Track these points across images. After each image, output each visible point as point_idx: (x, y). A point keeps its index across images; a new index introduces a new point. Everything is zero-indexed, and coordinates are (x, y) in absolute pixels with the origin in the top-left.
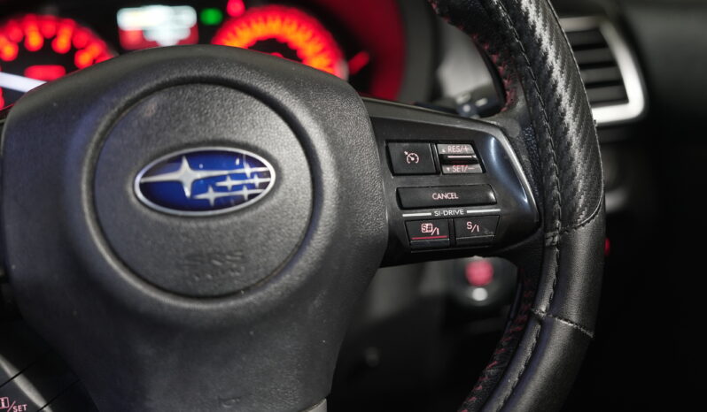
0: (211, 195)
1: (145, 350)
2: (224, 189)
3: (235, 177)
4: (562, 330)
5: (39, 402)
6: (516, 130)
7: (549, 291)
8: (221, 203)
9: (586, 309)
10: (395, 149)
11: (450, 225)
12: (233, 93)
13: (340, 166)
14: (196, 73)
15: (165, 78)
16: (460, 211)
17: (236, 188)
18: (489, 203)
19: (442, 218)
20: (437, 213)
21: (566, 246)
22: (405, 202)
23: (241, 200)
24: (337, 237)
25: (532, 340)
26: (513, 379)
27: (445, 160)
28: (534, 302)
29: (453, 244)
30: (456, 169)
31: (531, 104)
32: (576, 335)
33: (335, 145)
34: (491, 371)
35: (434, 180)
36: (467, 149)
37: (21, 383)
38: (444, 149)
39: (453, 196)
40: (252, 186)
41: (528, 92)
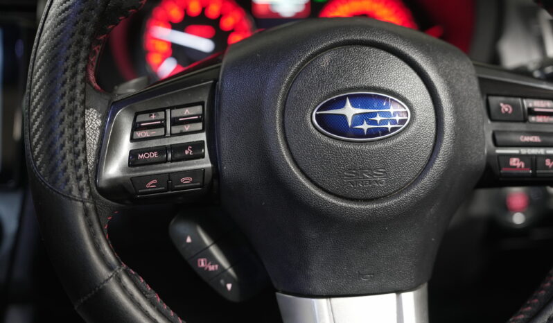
0: (365, 127)
1: (311, 234)
2: (375, 122)
3: (383, 114)
5: (225, 264)
8: (371, 133)
10: (493, 101)
11: (533, 161)
12: (383, 54)
13: (457, 111)
14: (358, 37)
15: (336, 40)
16: (541, 151)
17: (383, 122)
19: (527, 155)
20: (524, 151)
22: (499, 138)
24: (451, 163)
27: (531, 112)
29: (534, 175)
30: (540, 119)
33: (454, 96)
35: (521, 127)
36: (550, 104)
37: (214, 250)
38: (528, 103)
39: (536, 139)
40: (394, 122)
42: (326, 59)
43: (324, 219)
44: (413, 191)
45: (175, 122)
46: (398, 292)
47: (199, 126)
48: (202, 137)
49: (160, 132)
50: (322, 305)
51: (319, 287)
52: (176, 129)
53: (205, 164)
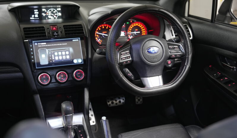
0: (154, 52)
1: (147, 68)
4: (188, 67)
5: (132, 74)
6: (183, 44)
7: (186, 62)
9: (190, 64)
10: (169, 46)
12: (154, 41)
13: (165, 49)
16: (177, 54)
18: (179, 53)
19: (175, 54)
21: (188, 57)
22: (171, 52)
23: (156, 52)
24: (165, 56)
25: (185, 68)
26: (183, 72)
27: (175, 48)
28: (185, 63)
29: (176, 57)
31: (184, 42)
32: (189, 67)
33: (165, 46)
34: (180, 71)
35: (174, 50)
36: (177, 46)
37: (130, 72)
38: (174, 46)
39: (176, 52)
41: (184, 40)
42: (147, 43)
43: (149, 66)
44: (160, 61)
45: (126, 53)
46: (159, 76)
47: (129, 53)
48: (130, 55)
49: (124, 55)
50: (148, 78)
51: (148, 76)
52: (126, 54)
53: (131, 59)
